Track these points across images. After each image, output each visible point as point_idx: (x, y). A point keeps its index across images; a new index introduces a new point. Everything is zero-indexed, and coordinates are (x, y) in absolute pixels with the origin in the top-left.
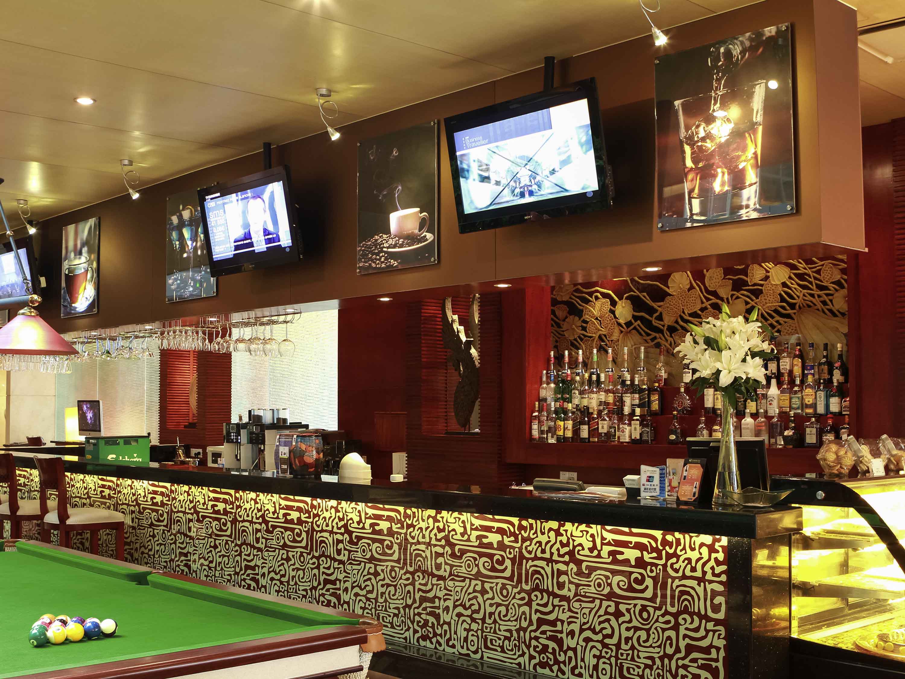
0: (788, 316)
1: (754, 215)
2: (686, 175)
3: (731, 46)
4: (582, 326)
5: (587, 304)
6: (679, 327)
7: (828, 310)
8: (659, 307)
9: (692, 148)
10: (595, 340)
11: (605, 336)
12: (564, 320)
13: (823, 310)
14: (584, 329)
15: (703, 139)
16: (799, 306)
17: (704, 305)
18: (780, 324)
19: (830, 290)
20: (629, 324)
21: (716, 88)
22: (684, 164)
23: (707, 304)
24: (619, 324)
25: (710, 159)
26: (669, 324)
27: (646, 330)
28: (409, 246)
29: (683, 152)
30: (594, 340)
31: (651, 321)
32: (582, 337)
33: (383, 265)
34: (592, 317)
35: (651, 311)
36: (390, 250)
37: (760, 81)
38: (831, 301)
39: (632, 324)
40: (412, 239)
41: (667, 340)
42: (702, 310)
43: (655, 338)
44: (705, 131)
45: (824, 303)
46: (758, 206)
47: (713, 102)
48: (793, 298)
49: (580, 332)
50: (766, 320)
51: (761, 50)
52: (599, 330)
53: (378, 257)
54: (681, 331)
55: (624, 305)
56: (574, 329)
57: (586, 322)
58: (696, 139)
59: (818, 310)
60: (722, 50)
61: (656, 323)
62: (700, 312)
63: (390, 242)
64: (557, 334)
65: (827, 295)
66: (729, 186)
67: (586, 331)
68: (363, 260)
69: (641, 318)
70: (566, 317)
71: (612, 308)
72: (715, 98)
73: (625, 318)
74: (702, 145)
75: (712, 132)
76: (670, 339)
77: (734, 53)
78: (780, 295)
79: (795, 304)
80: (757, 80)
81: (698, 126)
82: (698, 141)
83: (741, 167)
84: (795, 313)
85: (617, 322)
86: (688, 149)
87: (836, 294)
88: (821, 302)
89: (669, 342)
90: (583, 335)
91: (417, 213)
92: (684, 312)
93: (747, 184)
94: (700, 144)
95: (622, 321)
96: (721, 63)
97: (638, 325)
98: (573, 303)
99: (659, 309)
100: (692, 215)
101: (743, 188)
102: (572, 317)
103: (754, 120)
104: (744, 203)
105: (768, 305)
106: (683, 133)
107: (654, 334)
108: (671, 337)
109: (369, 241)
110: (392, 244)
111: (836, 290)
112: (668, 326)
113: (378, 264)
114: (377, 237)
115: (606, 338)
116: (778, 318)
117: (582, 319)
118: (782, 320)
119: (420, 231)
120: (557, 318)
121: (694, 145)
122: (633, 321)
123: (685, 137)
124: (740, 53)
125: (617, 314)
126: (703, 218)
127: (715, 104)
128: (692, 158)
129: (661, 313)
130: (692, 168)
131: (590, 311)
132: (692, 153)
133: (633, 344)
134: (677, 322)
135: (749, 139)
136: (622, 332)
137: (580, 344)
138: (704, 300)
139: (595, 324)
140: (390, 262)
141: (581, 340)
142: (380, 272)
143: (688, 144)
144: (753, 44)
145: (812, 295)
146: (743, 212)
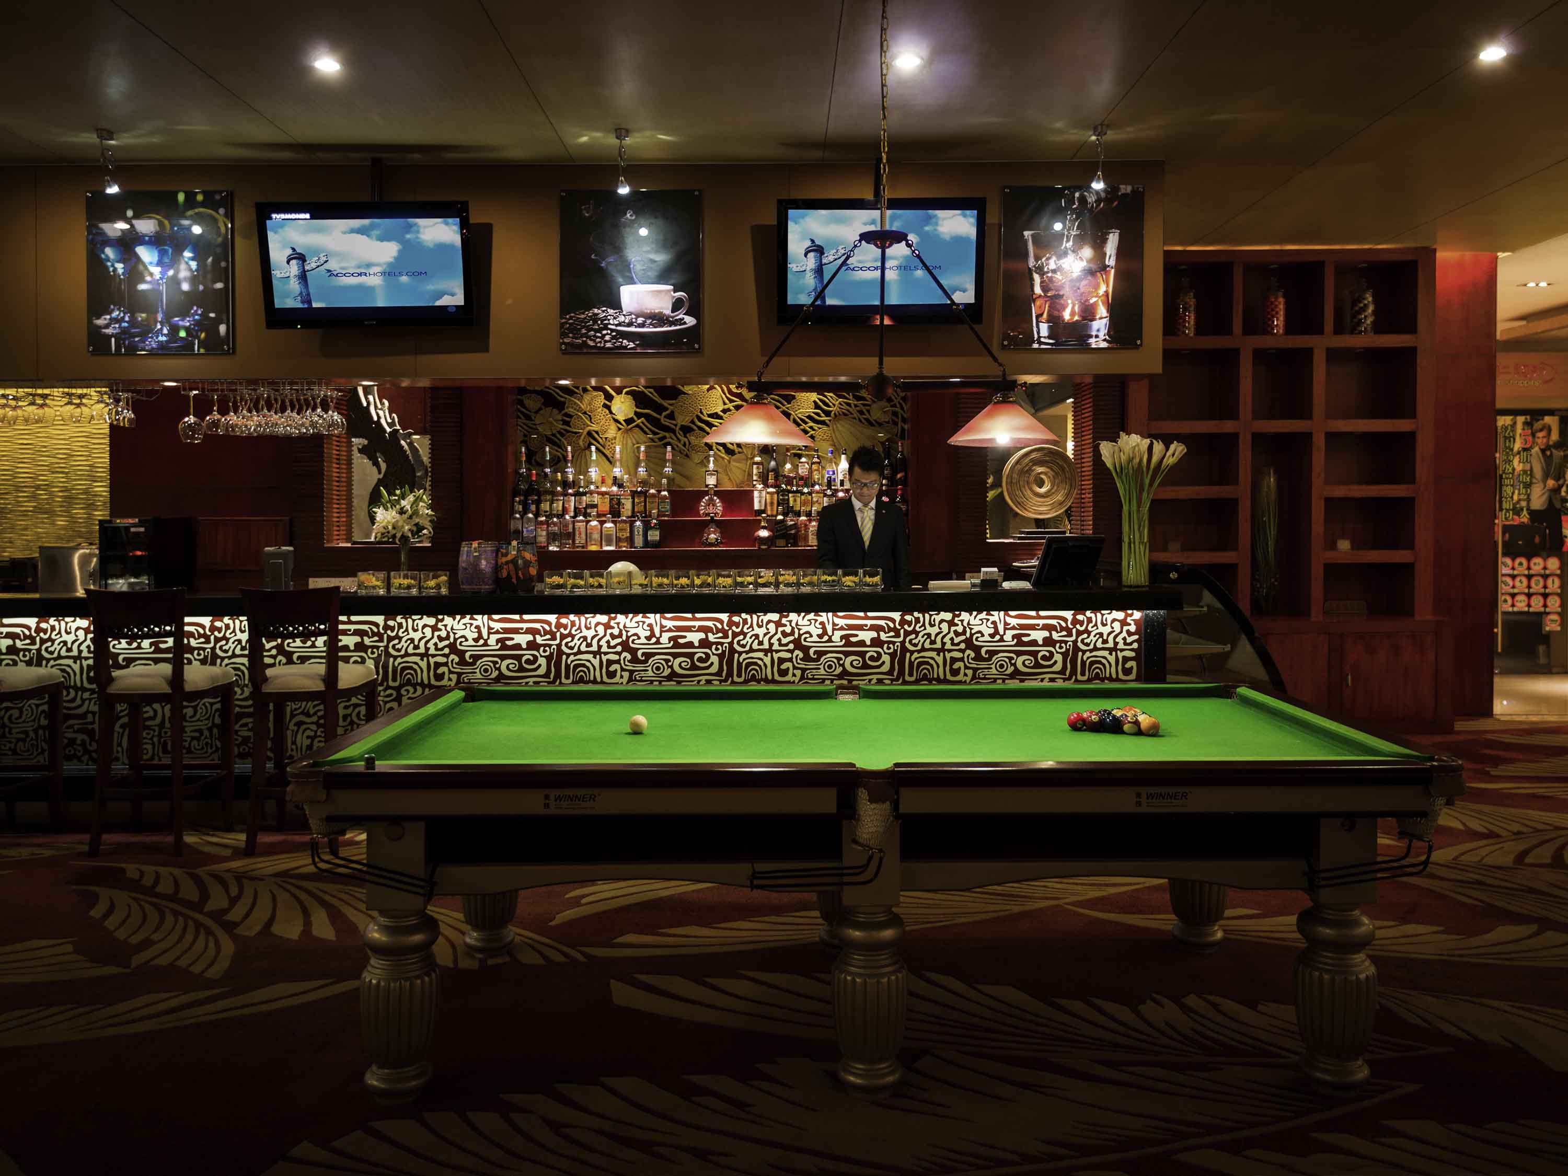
0: (823, 423)
1: (1104, 345)
2: (1034, 301)
3: (1086, 193)
4: (563, 420)
5: (570, 396)
6: (695, 428)
7: (864, 419)
8: (670, 405)
9: (1042, 278)
10: (582, 437)
11: (597, 432)
12: (536, 412)
13: (859, 419)
14: (567, 424)
15: (1054, 271)
16: (835, 414)
17: (726, 407)
18: (814, 430)
19: (867, 401)
20: (629, 421)
21: (1070, 228)
22: (1033, 290)
23: (730, 406)
24: (617, 421)
25: (1059, 290)
26: (683, 423)
27: (653, 429)
28: (655, 327)
29: (1032, 279)
30: (580, 436)
31: (659, 420)
32: (564, 432)
33: (608, 345)
34: (578, 411)
35: (660, 409)
36: (619, 328)
37: (1113, 230)
38: (868, 411)
39: (634, 421)
40: (659, 319)
41: (679, 440)
42: (724, 411)
43: (665, 438)
44: (1056, 264)
45: (861, 412)
46: (1107, 337)
47: (1065, 239)
48: (828, 406)
49: (560, 426)
50: (798, 425)
51: (1116, 203)
52: (588, 426)
53: (599, 335)
54: (698, 431)
55: (623, 400)
56: (551, 423)
57: (571, 416)
58: (1046, 269)
59: (855, 419)
60: (1077, 195)
61: (666, 422)
62: (722, 414)
63: (622, 319)
64: (525, 427)
65: (864, 405)
66: (1080, 316)
67: (570, 427)
68: (571, 335)
69: (647, 416)
70: (540, 409)
71: (607, 402)
72: (1067, 236)
73: (625, 415)
74: (1051, 277)
75: (1064, 266)
76: (683, 439)
77: (1089, 200)
78: (815, 402)
79: (831, 411)
80: (1112, 229)
81: (1048, 259)
82: (1048, 272)
83: (1092, 301)
84: (830, 421)
85: (614, 419)
86: (1037, 278)
87: (874, 406)
88: (858, 411)
89: (682, 442)
90: (565, 430)
91: (669, 291)
92: (701, 413)
93: (1098, 317)
94: (1050, 275)
95: (621, 418)
96: (1075, 206)
97: (643, 423)
98: (551, 394)
99: (671, 408)
100: (1039, 337)
101: (1093, 320)
102: (549, 409)
103: (1107, 263)
104: (1094, 333)
105: (801, 410)
106: (1031, 262)
107: (662, 434)
108: (685, 437)
109: (583, 313)
110: (624, 322)
111: (874, 402)
112: (682, 425)
113: (600, 342)
114: (596, 311)
115: (598, 435)
116: (811, 424)
117: (563, 412)
118: (815, 426)
119: (672, 312)
120: (525, 408)
121: (1044, 274)
122: (635, 418)
123: (1034, 266)
124: (1095, 202)
125: (614, 409)
126: (1051, 341)
127: (1068, 241)
128: (1041, 286)
129: (672, 412)
130: (1040, 296)
131: (575, 403)
132: (1041, 282)
133: (635, 442)
134: (693, 422)
135: (1101, 279)
136: (620, 429)
137: (560, 440)
138: (727, 401)
139: (582, 419)
140: (622, 343)
141: (562, 435)
142: (604, 352)
143: (1037, 273)
144: (1109, 196)
145: (849, 405)
146: (1092, 340)
